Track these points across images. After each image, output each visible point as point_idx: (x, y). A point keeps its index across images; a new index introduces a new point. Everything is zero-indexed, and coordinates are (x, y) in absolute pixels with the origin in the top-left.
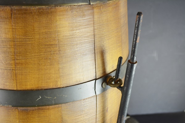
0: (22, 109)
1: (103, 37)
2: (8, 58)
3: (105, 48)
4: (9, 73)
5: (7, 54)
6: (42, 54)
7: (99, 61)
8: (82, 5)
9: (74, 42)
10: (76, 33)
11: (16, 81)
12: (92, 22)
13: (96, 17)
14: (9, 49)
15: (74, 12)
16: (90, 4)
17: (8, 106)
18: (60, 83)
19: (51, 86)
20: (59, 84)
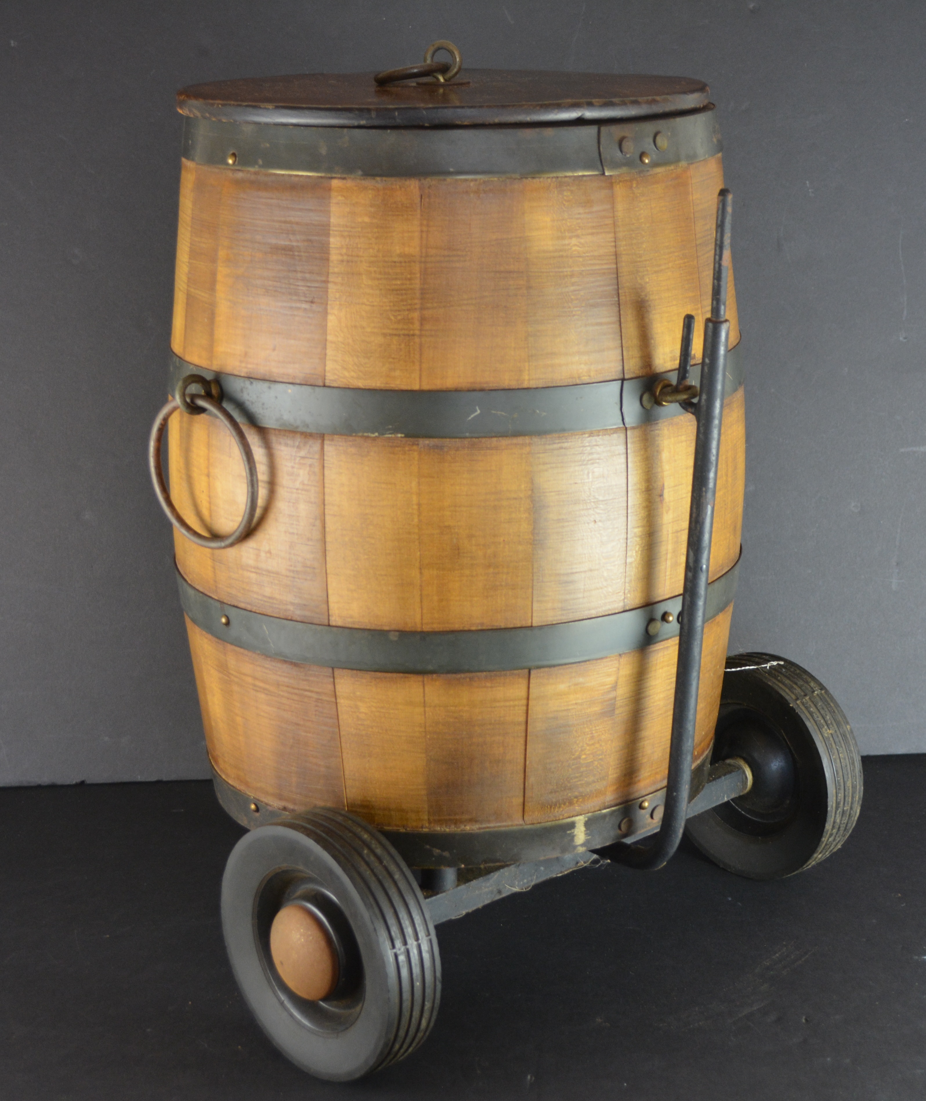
0: (428, 445)
1: (640, 262)
2: (403, 305)
3: (646, 296)
4: (403, 346)
5: (402, 295)
6: (486, 294)
7: (631, 329)
8: (583, 176)
9: (564, 267)
10: (569, 244)
11: (420, 365)
12: (609, 221)
13: (620, 207)
14: (408, 282)
15: (565, 193)
16: (604, 174)
17: (393, 436)
18: (529, 375)
19: (507, 380)
20: (527, 377)
